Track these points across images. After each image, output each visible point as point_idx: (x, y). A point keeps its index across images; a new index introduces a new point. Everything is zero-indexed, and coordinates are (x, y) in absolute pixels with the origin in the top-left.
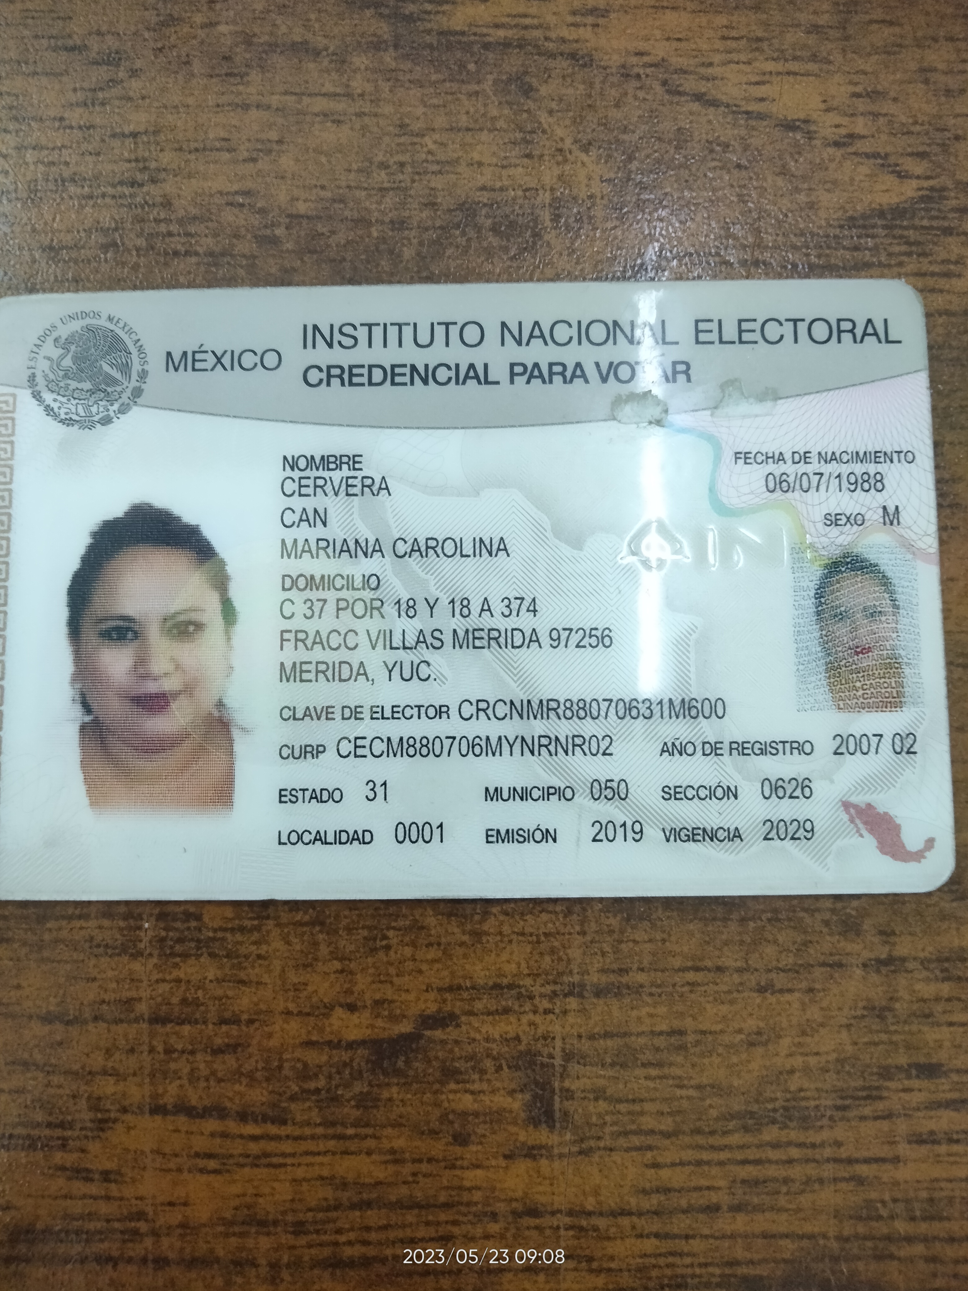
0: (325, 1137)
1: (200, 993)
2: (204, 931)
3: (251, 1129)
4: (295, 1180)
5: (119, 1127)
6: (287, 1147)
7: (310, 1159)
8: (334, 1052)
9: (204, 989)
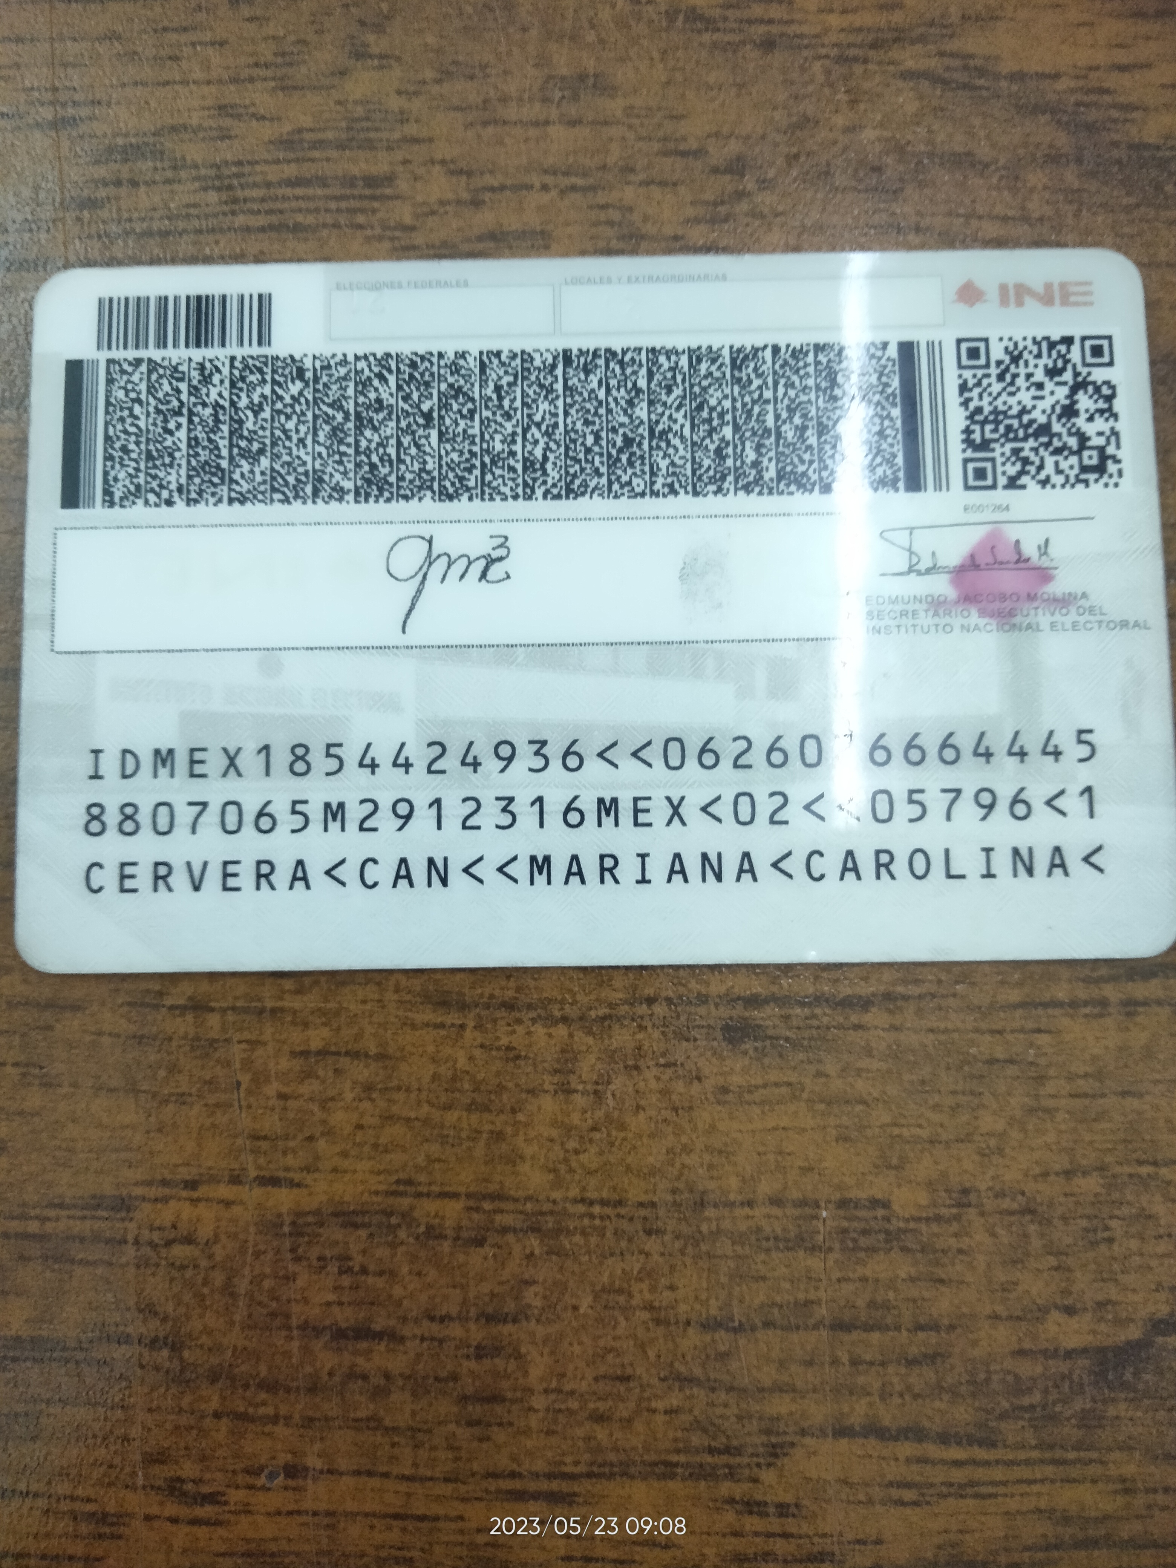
0: (1042, 1461)
1: (891, 1295)
2: (894, 1221)
3: (956, 1453)
4: (1007, 1513)
5: (798, 1453)
6: (998, 1474)
7: (1025, 1488)
8: (1051, 1362)
9: (896, 1290)
